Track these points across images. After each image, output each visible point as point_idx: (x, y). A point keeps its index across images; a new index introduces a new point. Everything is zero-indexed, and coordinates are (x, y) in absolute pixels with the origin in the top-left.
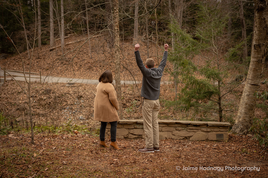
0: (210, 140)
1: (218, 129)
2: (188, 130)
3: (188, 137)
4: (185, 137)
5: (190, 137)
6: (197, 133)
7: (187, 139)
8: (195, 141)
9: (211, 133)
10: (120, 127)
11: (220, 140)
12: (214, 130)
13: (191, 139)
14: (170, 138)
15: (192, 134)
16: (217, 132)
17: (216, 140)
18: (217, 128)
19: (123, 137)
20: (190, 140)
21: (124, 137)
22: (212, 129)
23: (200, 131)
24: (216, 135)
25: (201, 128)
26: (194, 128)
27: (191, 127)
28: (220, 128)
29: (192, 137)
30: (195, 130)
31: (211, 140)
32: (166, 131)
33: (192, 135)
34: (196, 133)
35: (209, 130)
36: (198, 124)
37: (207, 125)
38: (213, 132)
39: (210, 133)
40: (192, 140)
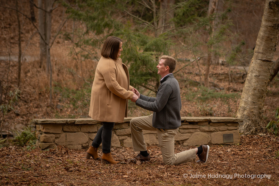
0: (214, 144)
1: (226, 127)
2: (181, 130)
3: (181, 141)
4: (177, 141)
5: (183, 141)
6: (195, 135)
7: (179, 144)
8: (193, 146)
9: (216, 133)
10: (76, 130)
11: (228, 143)
12: (220, 128)
13: (185, 144)
14: (155, 144)
15: (188, 136)
16: (224, 131)
17: (222, 143)
18: (224, 125)
19: (80, 147)
20: (184, 146)
21: (82, 146)
22: (217, 128)
23: (199, 130)
24: (222, 136)
25: (200, 127)
26: (189, 126)
27: (186, 126)
28: (229, 125)
29: (188, 141)
30: (191, 130)
31: (216, 144)
32: (147, 134)
33: (187, 138)
34: (193, 134)
35: (212, 129)
36: (196, 121)
37: (209, 122)
38: (218, 132)
39: (213, 133)
40: (188, 146)
